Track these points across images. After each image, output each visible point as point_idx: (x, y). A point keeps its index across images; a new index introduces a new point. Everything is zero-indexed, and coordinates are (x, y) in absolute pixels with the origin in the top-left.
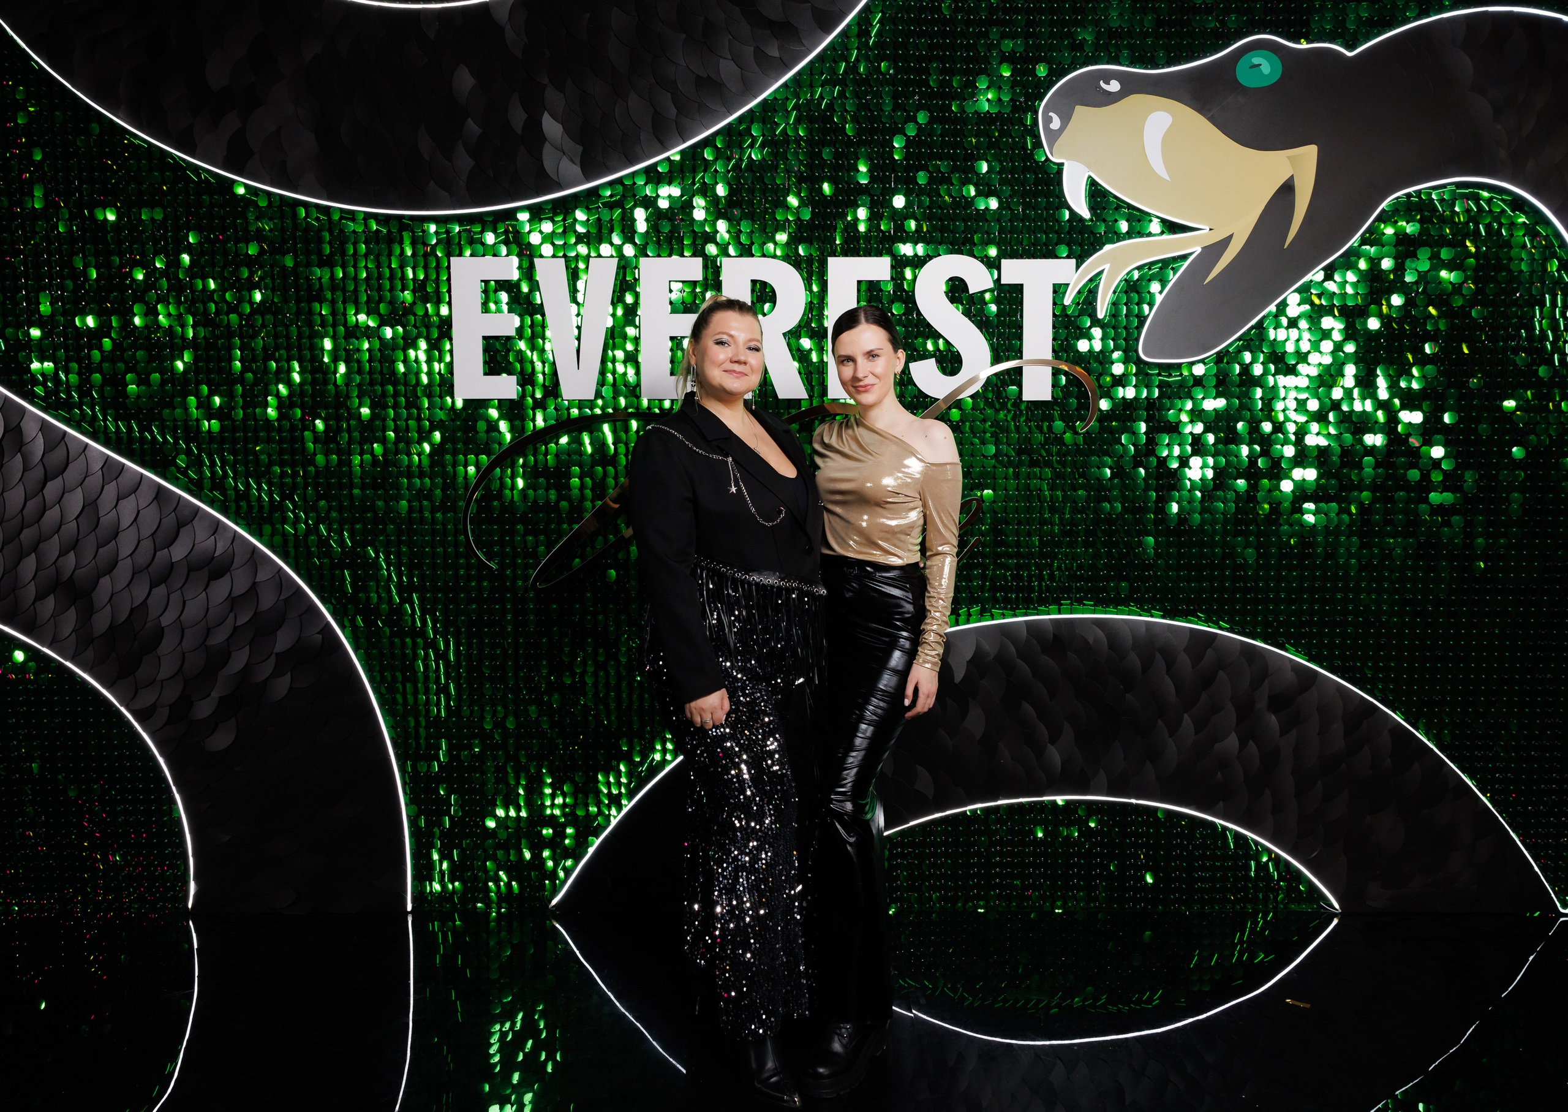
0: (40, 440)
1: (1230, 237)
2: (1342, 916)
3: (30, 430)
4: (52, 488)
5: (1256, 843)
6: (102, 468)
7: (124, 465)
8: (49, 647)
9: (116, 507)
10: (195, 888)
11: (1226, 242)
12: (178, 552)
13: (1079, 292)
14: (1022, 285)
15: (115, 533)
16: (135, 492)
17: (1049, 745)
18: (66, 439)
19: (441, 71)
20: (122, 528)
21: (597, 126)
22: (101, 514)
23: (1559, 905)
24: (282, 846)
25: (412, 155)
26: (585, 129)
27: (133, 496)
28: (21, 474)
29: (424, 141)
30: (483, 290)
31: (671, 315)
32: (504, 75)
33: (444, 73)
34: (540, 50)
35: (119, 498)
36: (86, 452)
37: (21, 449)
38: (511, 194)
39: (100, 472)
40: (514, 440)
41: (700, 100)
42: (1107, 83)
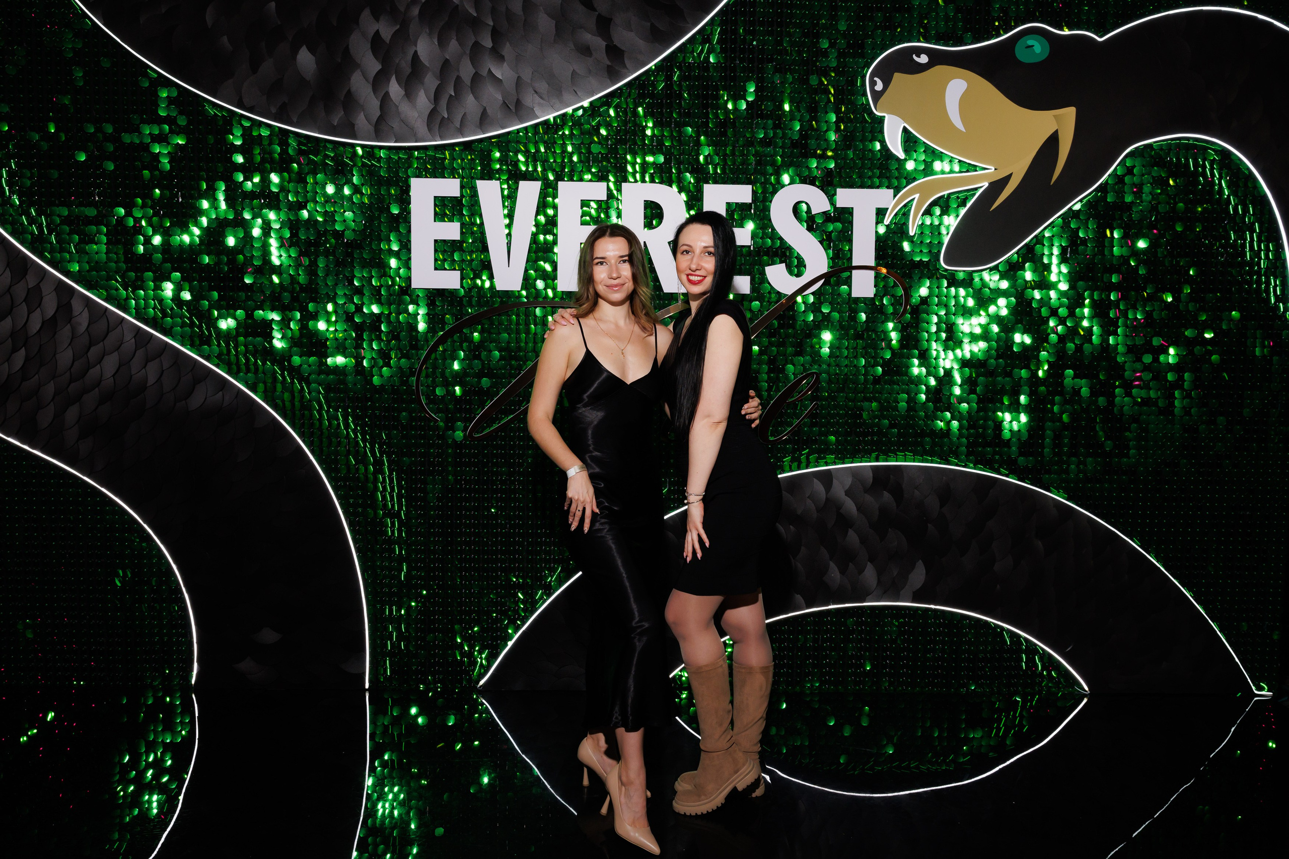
0: (86, 314)
1: (1010, 175)
2: (1090, 697)
3: (77, 306)
4: (94, 351)
5: (1026, 640)
6: (135, 337)
7: (152, 335)
8: (88, 476)
9: (145, 367)
10: (198, 669)
11: (1007, 179)
12: (196, 401)
13: (896, 215)
14: (852, 208)
15: (143, 388)
16: (160, 356)
17: (868, 563)
18: (107, 314)
19: (409, 35)
20: (148, 385)
21: (529, 81)
22: (133, 373)
23: (1254, 688)
24: (269, 636)
25: (385, 100)
26: (519, 82)
27: (157, 360)
28: (70, 340)
29: (395, 89)
30: (435, 205)
31: (581, 225)
32: (457, 40)
33: (411, 37)
34: (487, 22)
35: (147, 360)
36: (123, 324)
37: (70, 322)
38: (461, 132)
39: (133, 340)
40: (456, 321)
41: (608, 62)
42: (919, 57)
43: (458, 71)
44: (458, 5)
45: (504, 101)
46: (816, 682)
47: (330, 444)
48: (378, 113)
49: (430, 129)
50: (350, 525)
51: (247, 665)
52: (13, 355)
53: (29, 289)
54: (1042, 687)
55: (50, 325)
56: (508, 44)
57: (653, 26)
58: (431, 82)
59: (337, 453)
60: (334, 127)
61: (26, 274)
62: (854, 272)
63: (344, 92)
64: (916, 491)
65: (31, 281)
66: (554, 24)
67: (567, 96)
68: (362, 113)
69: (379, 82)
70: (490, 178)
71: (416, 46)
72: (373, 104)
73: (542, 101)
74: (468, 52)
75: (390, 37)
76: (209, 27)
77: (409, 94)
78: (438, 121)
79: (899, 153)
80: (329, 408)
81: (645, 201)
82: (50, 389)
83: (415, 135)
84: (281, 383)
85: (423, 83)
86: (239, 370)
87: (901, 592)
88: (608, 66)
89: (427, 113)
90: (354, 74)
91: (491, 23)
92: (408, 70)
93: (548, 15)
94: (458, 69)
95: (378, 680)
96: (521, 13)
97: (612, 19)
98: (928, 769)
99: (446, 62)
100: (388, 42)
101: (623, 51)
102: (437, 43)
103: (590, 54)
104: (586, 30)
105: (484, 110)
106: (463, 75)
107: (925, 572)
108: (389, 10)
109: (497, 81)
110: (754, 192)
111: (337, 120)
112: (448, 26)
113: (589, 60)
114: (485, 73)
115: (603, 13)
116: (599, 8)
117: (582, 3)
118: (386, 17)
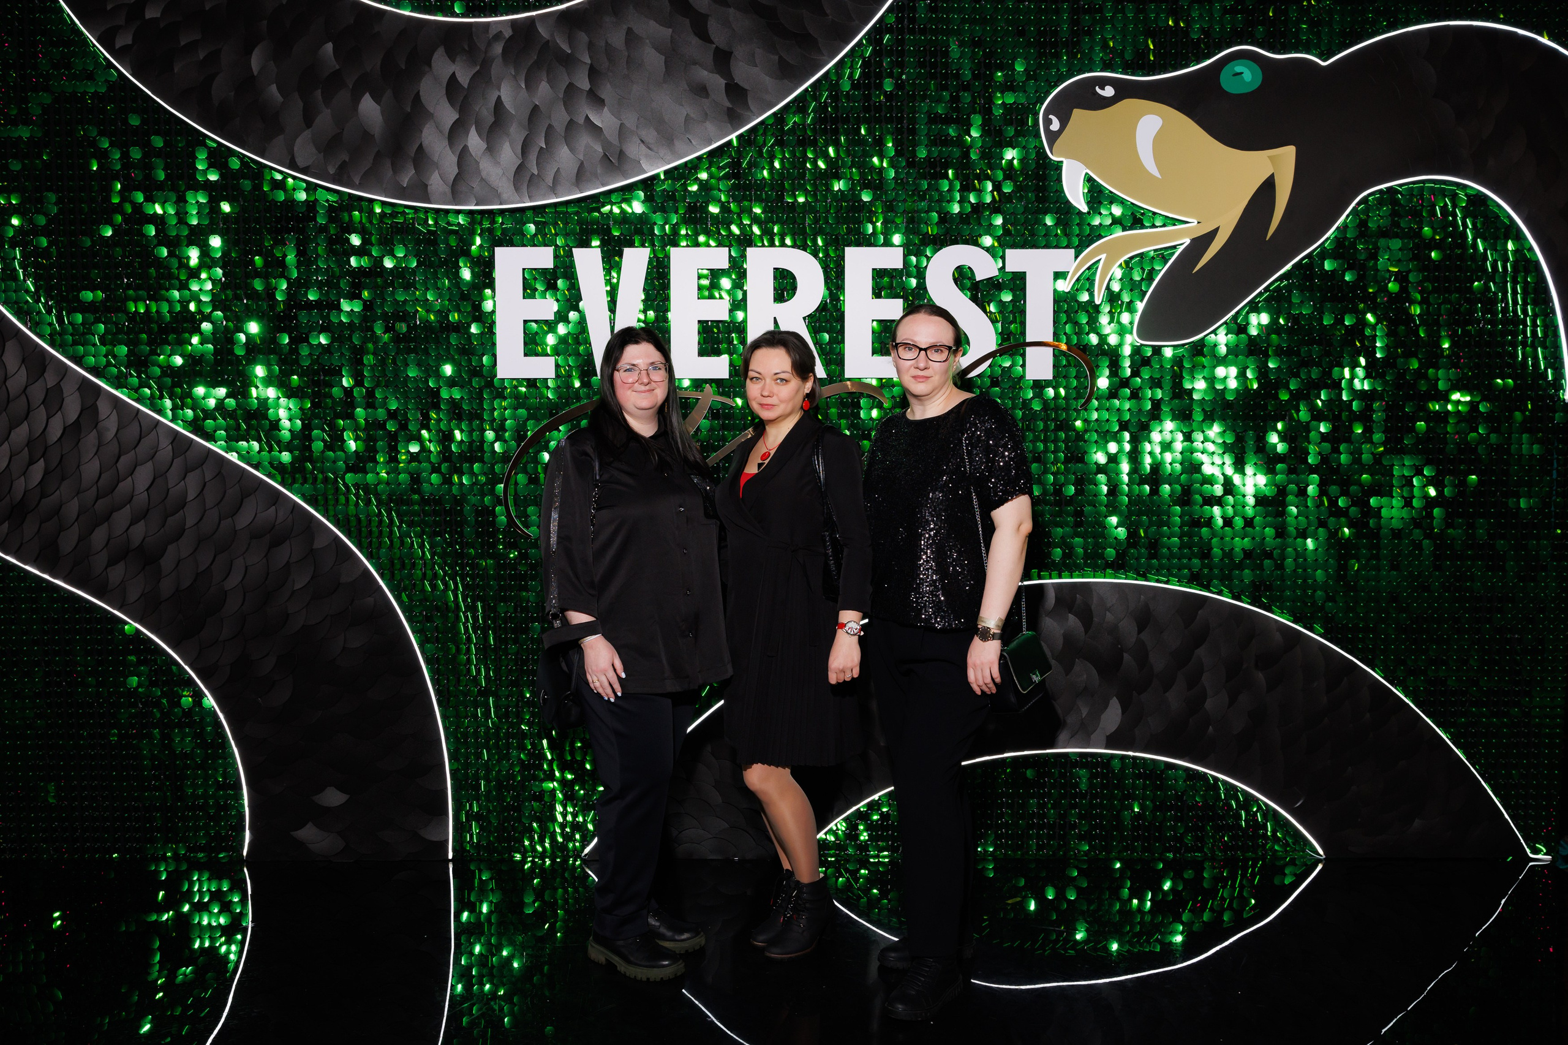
0: (114, 417)
1: (1217, 229)
2: (1327, 862)
3: (103, 408)
4: (125, 460)
5: (1244, 792)
6: (172, 443)
7: (192, 440)
8: (119, 610)
9: (184, 479)
10: (250, 837)
11: (1213, 234)
12: (244, 520)
13: (1078, 280)
14: (1025, 273)
15: (182, 504)
16: (203, 466)
18: (139, 416)
19: (491, 78)
20: (188, 500)
21: (634, 128)
22: (170, 486)
23: (1528, 851)
24: (333, 798)
25: (463, 156)
26: (622, 132)
27: (200, 469)
28: (95, 450)
29: (474, 141)
30: (524, 278)
31: (697, 301)
32: (549, 82)
33: (493, 80)
34: (582, 59)
35: (187, 470)
36: (158, 428)
37: (96, 427)
38: (553, 190)
39: (170, 446)
40: (551, 417)
41: (729, 105)
42: (1103, 88)
43: (550, 117)
44: (548, 41)
45: (604, 153)
46: (991, 845)
47: (403, 566)
48: (456, 171)
49: (517, 188)
50: (427, 662)
51: (308, 833)
52: (31, 467)
53: (47, 389)
54: (1266, 851)
55: (73, 431)
57: (781, 60)
58: (516, 133)
59: (410, 576)
60: (404, 189)
61: (44, 371)
62: (1029, 350)
63: (415, 147)
64: (1108, 614)
65: (50, 379)
66: (664, 60)
67: (679, 145)
68: (436, 172)
69: (456, 132)
70: (589, 246)
71: (499, 90)
72: (448, 162)
73: (650, 152)
74: (561, 96)
75: (468, 81)
76: (255, 73)
77: (492, 147)
78: (527, 178)
79: (1081, 204)
80: (401, 522)
81: (774, 269)
82: (72, 508)
83: (498, 195)
84: (344, 494)
85: (508, 135)
86: (294, 481)
87: (1092, 736)
88: (728, 109)
89: (513, 169)
90: (427, 126)
91: (589, 61)
92: (492, 120)
93: (656, 49)
95: (463, 849)
96: (623, 48)
97: (732, 53)
98: (1128, 951)
99: (535, 108)
100: (466, 87)
101: (746, 90)
102: (523, 86)
103: (707, 96)
104: (701, 65)
105: (582, 163)
106: (555, 124)
107: (1120, 711)
108: (466, 47)
109: (596, 130)
110: (905, 256)
111: (406, 180)
112: (537, 66)
113: (706, 102)
114: (581, 121)
115: (721, 46)
116: (716, 40)
117: (696, 34)
118: (464, 58)
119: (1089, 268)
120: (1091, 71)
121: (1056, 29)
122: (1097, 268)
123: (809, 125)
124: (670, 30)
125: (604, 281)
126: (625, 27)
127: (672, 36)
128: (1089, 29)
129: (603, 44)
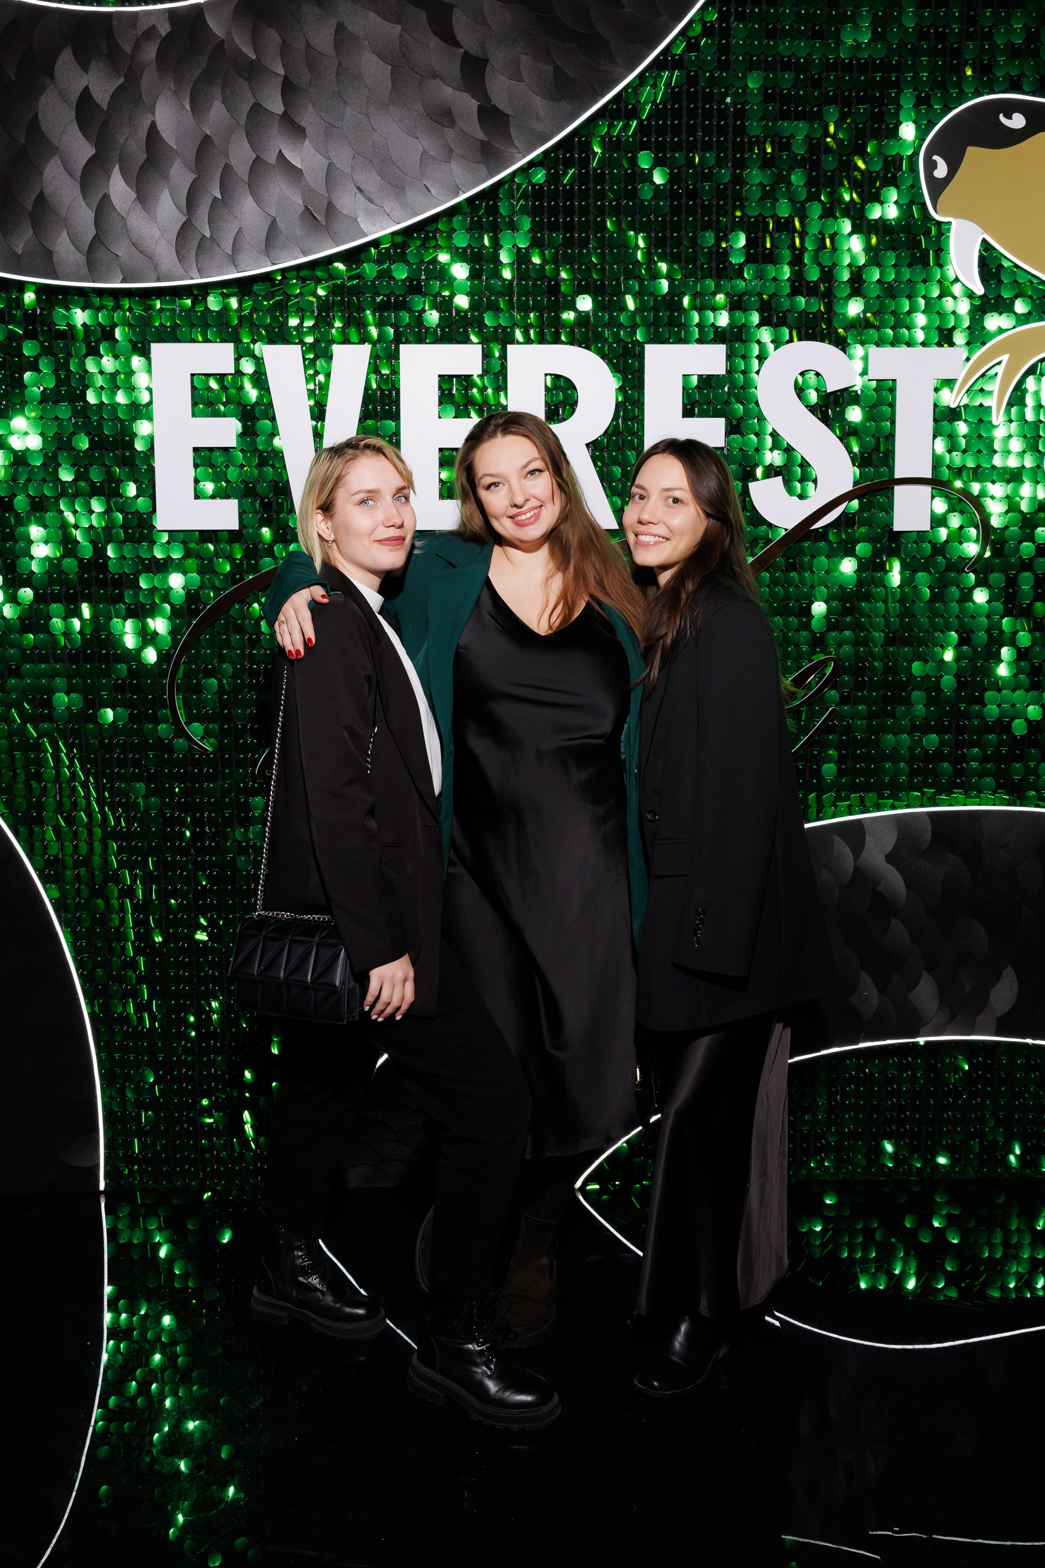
13: (967, 392)
14: (895, 381)
17: (925, 973)
19: (141, 94)
21: (347, 170)
25: (103, 208)
26: (331, 175)
29: (119, 189)
30: (194, 388)
31: (440, 417)
32: (223, 102)
33: (144, 98)
34: (272, 69)
38: (233, 260)
40: (233, 583)
41: (483, 137)
42: (1009, 117)
43: (226, 155)
44: (223, 40)
45: (306, 207)
48: (92, 232)
49: (181, 258)
56: (311, 108)
57: (558, 71)
58: (180, 176)
59: (41, 807)
60: (18, 257)
62: (897, 489)
63: (33, 196)
64: (1003, 853)
66: (389, 71)
67: (413, 196)
68: (65, 233)
69: (92, 174)
70: (286, 341)
71: (154, 113)
72: (83, 216)
73: (371, 206)
74: (243, 122)
75: (108, 99)
77: (144, 198)
78: (195, 243)
79: (974, 284)
81: (546, 375)
83: (156, 268)
85: (167, 178)
87: (978, 1019)
88: (482, 141)
89: (176, 230)
90: (49, 165)
91: (282, 72)
92: (143, 157)
93: (379, 55)
94: (227, 152)
96: (331, 52)
97: (486, 61)
99: (206, 140)
100: (105, 108)
101: (508, 116)
102: (189, 109)
103: (452, 123)
104: (442, 79)
105: (274, 223)
106: (235, 163)
107: (1016, 986)
108: (105, 52)
109: (294, 173)
110: (729, 357)
111: (21, 246)
112: (207, 78)
113: (450, 133)
114: (272, 158)
115: (473, 51)
116: (462, 43)
117: (436, 33)
118: (101, 65)
119: (983, 375)
120: (992, 92)
121: (944, 30)
122: (996, 375)
123: (595, 169)
124: (399, 27)
125: (306, 393)
126: (334, 21)
127: (401, 36)
128: (990, 30)
129: (302, 46)
